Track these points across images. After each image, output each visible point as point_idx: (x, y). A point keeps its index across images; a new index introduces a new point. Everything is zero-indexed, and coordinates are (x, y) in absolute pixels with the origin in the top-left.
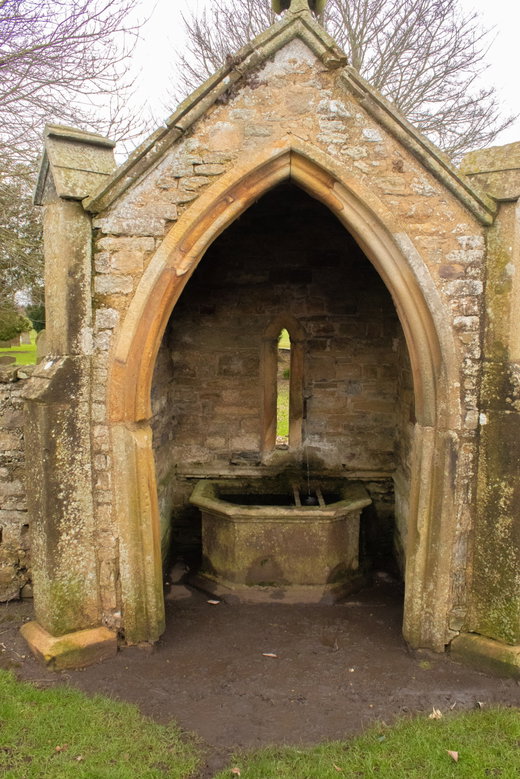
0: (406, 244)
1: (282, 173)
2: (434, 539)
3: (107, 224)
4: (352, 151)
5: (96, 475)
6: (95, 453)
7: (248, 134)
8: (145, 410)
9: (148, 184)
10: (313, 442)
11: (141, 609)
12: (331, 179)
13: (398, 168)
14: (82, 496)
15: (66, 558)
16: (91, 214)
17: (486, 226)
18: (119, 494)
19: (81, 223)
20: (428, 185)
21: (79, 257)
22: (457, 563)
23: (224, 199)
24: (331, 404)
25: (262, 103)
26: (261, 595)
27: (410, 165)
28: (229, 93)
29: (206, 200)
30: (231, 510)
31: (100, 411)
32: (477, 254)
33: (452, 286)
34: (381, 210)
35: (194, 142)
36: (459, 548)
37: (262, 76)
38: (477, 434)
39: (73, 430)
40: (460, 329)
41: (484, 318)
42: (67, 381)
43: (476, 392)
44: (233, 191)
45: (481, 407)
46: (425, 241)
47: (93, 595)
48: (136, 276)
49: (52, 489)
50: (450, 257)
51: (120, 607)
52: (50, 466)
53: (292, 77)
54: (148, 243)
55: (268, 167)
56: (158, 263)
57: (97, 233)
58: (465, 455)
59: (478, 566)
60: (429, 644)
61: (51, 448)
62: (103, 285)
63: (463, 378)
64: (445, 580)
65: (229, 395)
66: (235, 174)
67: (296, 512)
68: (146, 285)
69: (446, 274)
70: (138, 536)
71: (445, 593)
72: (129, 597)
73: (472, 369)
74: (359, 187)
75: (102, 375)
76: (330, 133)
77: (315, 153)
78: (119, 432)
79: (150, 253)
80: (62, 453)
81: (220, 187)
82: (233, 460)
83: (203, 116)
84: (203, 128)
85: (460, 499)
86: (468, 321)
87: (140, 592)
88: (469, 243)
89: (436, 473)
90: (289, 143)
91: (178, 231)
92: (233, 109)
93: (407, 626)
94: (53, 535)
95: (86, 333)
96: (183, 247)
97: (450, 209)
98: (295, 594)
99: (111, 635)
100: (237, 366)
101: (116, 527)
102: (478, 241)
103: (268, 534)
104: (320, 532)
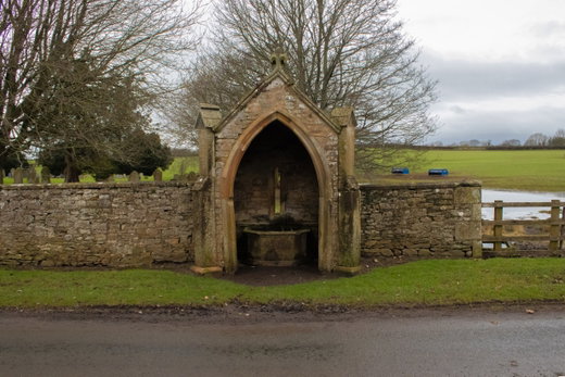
0: (313, 140)
1: (273, 119)
2: (326, 234)
3: (219, 136)
4: (296, 111)
5: (216, 215)
6: (216, 208)
7: (263, 106)
8: (232, 194)
9: (232, 123)
10: (289, 211)
11: (230, 261)
12: (290, 120)
13: (310, 116)
14: (212, 222)
15: (207, 241)
16: (215, 132)
17: (339, 134)
18: (223, 221)
19: (212, 135)
20: (320, 122)
21: (211, 145)
22: (334, 242)
23: (256, 127)
24: (296, 196)
25: (268, 97)
26: (270, 264)
27: (314, 115)
28: (257, 94)
29: (250, 128)
30: (259, 233)
31: (217, 195)
32: (336, 143)
33: (328, 152)
34: (305, 129)
35: (247, 110)
36: (334, 237)
37: (268, 88)
38: (338, 200)
39: (209, 200)
40: (331, 166)
41: (339, 163)
42: (208, 185)
43: (337, 185)
44: (259, 125)
45: (339, 191)
46: (319, 139)
47: (215, 255)
48: (229, 151)
49: (203, 218)
50: (328, 143)
51: (224, 259)
52: (203, 211)
53: (276, 89)
54: (233, 141)
55: (270, 116)
56: (236, 147)
57: (216, 138)
58: (335, 206)
59: (341, 243)
60: (326, 270)
61: (203, 206)
62: (218, 154)
63: (333, 181)
64: (330, 247)
65: (256, 193)
66: (259, 119)
67: (282, 233)
68: (232, 154)
69: (326, 149)
70: (230, 235)
71: (330, 252)
72: (226, 256)
73: (335, 178)
74: (299, 123)
75: (218, 183)
76: (289, 106)
77: (285, 113)
78: (224, 200)
79: (233, 144)
80: (206, 207)
81: (255, 123)
82: (258, 218)
83: (250, 101)
84: (250, 105)
85: (334, 220)
86: (334, 163)
87: (231, 255)
88: (333, 139)
89: (325, 212)
90: (276, 109)
91: (242, 137)
92: (258, 99)
93: (320, 265)
94: (204, 234)
95: (213, 169)
96: (244, 142)
97: (326, 129)
98: (282, 263)
99: (221, 269)
100: (259, 182)
101: (223, 232)
102: (336, 138)
103: (272, 242)
104: (291, 240)
